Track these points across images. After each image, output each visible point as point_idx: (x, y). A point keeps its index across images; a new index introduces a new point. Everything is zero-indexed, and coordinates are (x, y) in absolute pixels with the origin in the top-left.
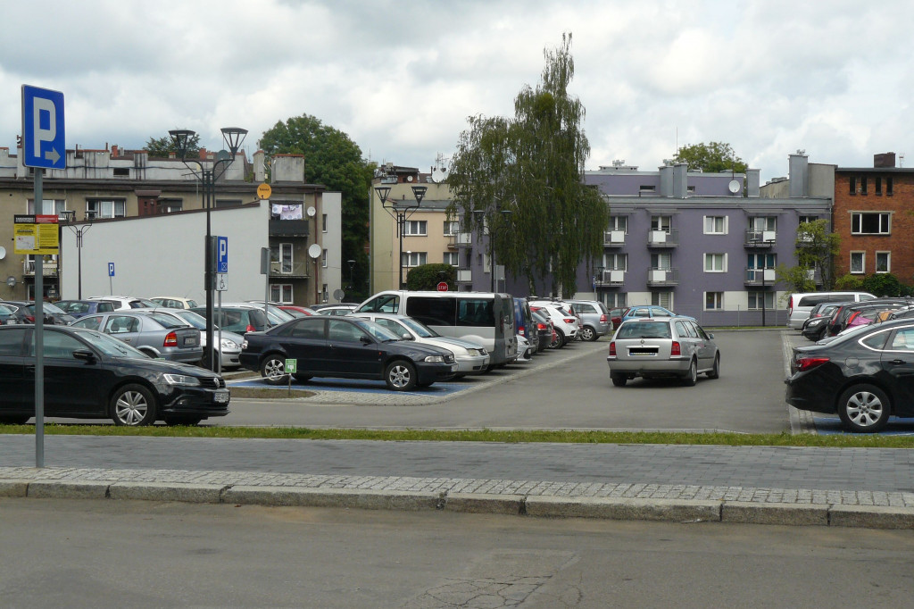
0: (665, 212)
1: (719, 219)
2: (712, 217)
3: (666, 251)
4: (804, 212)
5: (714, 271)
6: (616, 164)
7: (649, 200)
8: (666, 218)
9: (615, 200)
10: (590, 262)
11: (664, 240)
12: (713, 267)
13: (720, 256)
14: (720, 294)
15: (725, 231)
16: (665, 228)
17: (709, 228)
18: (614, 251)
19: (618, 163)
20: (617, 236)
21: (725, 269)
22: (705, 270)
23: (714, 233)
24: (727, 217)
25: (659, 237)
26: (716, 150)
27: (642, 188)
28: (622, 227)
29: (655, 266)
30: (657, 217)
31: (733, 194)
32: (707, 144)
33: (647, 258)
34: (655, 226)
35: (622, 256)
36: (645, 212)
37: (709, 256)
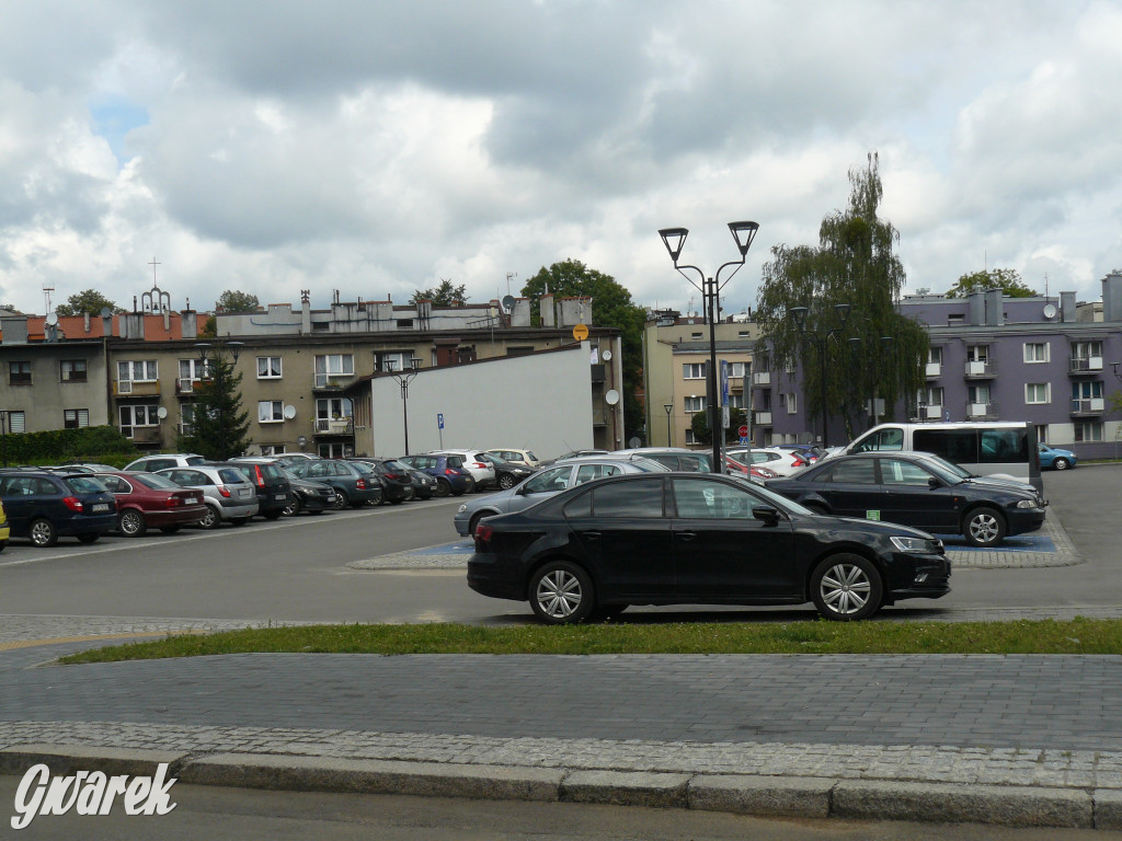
0: (982, 340)
1: (1040, 346)
2: (1032, 345)
3: (984, 382)
5: (1036, 402)
6: (920, 293)
7: (958, 328)
8: (983, 347)
9: (936, 330)
10: (909, 397)
11: (983, 372)
12: (1035, 399)
13: (1042, 386)
14: (1043, 428)
15: (1047, 358)
16: (982, 358)
17: (1030, 357)
18: (932, 384)
19: (923, 291)
20: (933, 369)
21: (1049, 400)
22: (1027, 402)
23: (1035, 361)
24: (1048, 344)
25: (977, 368)
26: (1001, 277)
27: (951, 316)
28: (936, 359)
29: (973, 399)
30: (973, 347)
31: (1048, 319)
32: (990, 272)
33: (964, 393)
34: (971, 357)
35: (937, 391)
36: (959, 342)
37: (1031, 386)
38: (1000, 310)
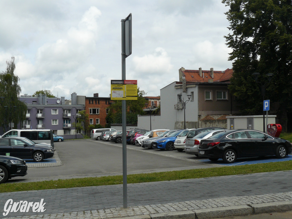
0: (41, 108)
1: (56, 110)
2: (54, 110)
3: (41, 119)
4: (78, 108)
5: (54, 124)
6: (25, 95)
7: (35, 105)
8: (41, 110)
9: (29, 105)
10: (21, 122)
11: (41, 116)
12: (54, 123)
13: (56, 120)
14: (56, 131)
15: (57, 113)
16: (41, 113)
17: (53, 113)
18: (28, 119)
19: (26, 95)
20: (28, 115)
21: (58, 124)
22: (52, 124)
23: (54, 114)
24: (58, 110)
25: (40, 115)
27: (33, 102)
28: (29, 113)
29: (38, 123)
30: (39, 110)
31: (58, 103)
33: (36, 122)
34: (38, 112)
35: (29, 121)
36: (35, 108)
37: (53, 120)
38: (46, 100)
